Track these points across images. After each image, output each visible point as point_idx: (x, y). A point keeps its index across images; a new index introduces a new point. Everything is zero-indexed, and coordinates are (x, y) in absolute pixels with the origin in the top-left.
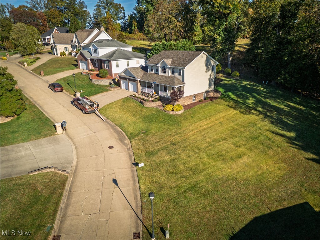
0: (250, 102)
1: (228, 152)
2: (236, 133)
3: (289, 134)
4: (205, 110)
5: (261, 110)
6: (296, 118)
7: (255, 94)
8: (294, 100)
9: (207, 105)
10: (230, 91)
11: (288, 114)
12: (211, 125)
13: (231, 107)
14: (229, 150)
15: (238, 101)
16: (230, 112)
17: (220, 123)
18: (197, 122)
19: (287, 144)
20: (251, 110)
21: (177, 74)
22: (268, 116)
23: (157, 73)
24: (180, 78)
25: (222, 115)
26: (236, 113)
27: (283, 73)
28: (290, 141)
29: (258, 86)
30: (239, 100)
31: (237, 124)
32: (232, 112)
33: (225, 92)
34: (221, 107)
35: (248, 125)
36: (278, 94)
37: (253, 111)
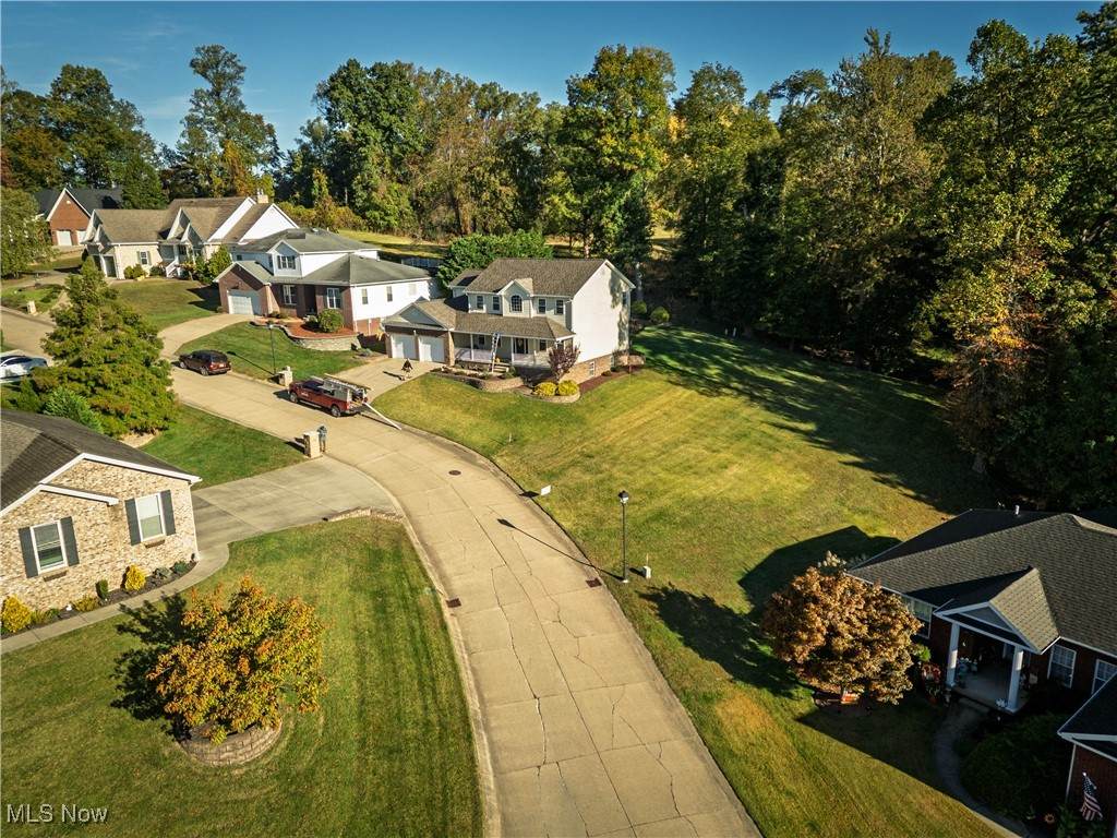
0: (713, 372)
1: (700, 462)
2: (704, 431)
3: (803, 426)
4: (624, 391)
5: (740, 387)
6: (811, 399)
7: (717, 357)
8: (800, 365)
9: (625, 383)
10: (663, 353)
11: (793, 392)
12: (649, 419)
13: (677, 384)
14: (700, 458)
15: (687, 372)
16: (679, 394)
17: (665, 414)
18: (617, 416)
19: (805, 443)
20: (719, 388)
21: (553, 311)
22: (757, 397)
23: (497, 312)
24: (560, 320)
25: (663, 399)
26: (691, 395)
27: (769, 306)
28: (807, 438)
29: (719, 341)
30: (688, 369)
31: (698, 415)
32: (683, 394)
33: (652, 354)
34: (656, 385)
35: (722, 415)
36: (764, 355)
37: (724, 390)
